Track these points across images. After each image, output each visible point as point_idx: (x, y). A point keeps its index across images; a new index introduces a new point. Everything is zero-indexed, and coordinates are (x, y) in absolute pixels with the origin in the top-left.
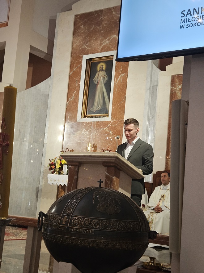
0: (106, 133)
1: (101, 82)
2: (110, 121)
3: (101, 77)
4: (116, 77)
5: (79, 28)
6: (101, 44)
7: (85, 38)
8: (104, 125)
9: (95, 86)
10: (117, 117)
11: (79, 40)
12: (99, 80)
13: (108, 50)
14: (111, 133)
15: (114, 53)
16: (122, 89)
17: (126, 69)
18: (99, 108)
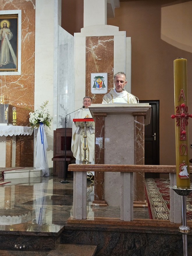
0: (17, 86)
1: (6, 39)
2: (20, 76)
3: (5, 33)
4: (23, 35)
6: (4, 2)
8: (14, 79)
10: (27, 72)
12: (3, 36)
13: (12, 8)
14: (22, 86)
15: (19, 12)
16: (31, 47)
17: (32, 28)
18: (6, 63)
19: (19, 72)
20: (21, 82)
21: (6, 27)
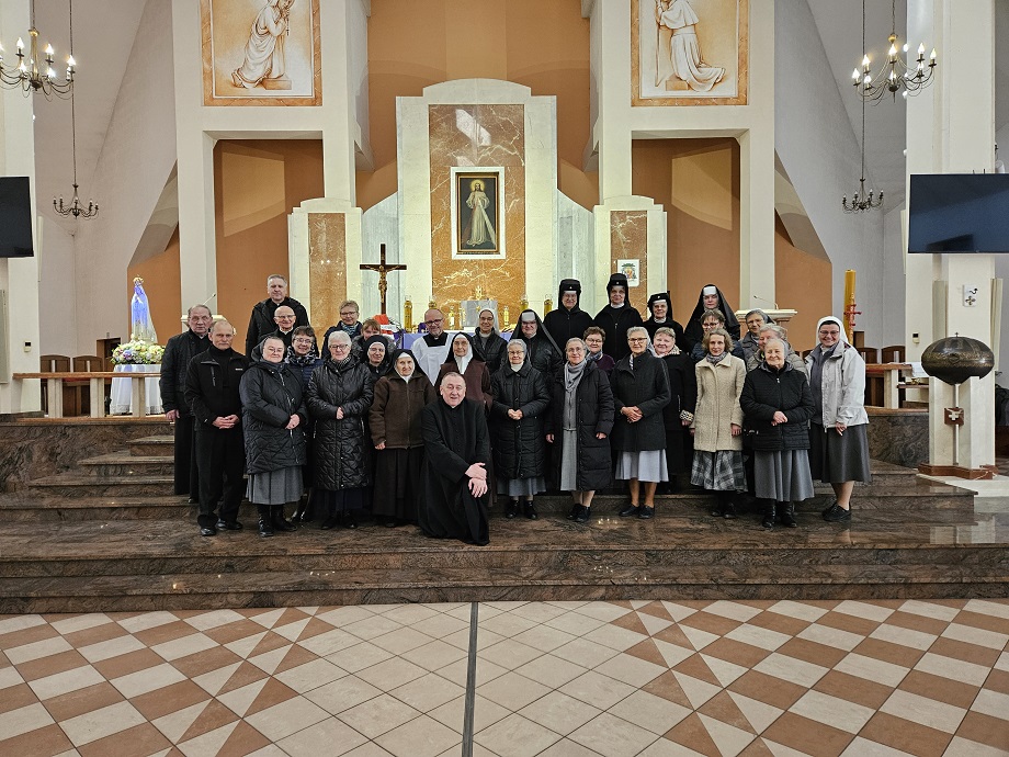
0: (501, 274)
1: (479, 207)
2: (504, 260)
3: (478, 199)
4: (507, 202)
5: (438, 125)
6: (479, 155)
7: (451, 142)
8: (495, 265)
9: (471, 211)
10: (514, 255)
11: (440, 145)
12: (475, 202)
13: (491, 164)
14: (508, 274)
15: (501, 170)
16: (518, 220)
17: (521, 193)
18: (481, 241)
19: (503, 255)
20: (506, 268)
21: (480, 190)
